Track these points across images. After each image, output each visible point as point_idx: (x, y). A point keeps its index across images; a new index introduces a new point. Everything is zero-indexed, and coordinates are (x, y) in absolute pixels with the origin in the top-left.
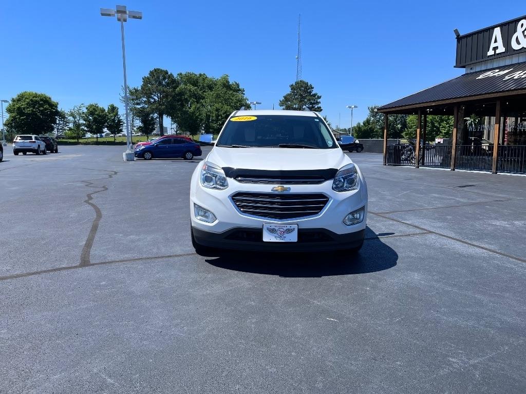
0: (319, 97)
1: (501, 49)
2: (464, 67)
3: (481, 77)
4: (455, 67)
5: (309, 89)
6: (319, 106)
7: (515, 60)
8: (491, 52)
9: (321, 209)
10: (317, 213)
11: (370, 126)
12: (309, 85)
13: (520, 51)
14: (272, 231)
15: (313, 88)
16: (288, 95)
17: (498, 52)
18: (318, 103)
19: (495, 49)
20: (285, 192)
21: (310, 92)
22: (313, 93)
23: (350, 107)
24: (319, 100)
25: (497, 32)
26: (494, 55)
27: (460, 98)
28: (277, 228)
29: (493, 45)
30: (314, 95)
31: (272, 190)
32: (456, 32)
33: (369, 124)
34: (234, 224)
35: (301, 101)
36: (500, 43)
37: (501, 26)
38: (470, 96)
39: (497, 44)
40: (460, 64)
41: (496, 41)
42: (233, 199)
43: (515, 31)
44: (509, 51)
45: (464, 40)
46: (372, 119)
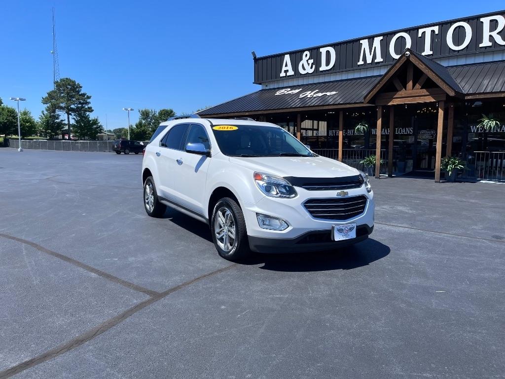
0: (89, 97)
1: (291, 73)
2: (260, 84)
3: (278, 93)
4: (254, 83)
5: (77, 87)
6: (89, 106)
7: (301, 82)
8: (283, 74)
9: (363, 208)
10: (362, 212)
11: (143, 128)
12: (76, 84)
13: (305, 76)
14: (340, 231)
15: (81, 87)
16: (53, 91)
17: (288, 74)
18: (88, 103)
19: (286, 71)
20: (346, 197)
21: (79, 92)
22: (82, 92)
23: (126, 110)
24: (88, 100)
25: (287, 58)
26: (285, 77)
27: (270, 110)
28: (343, 228)
29: (284, 68)
30: (84, 95)
31: (337, 195)
32: (254, 53)
33: (141, 127)
34: (306, 229)
35: (68, 100)
36: (290, 68)
37: (291, 53)
38: (278, 109)
39: (287, 67)
40: (257, 81)
41: (286, 65)
42: (305, 206)
43: (301, 59)
44: (297, 74)
45: (260, 62)
46: (144, 122)
